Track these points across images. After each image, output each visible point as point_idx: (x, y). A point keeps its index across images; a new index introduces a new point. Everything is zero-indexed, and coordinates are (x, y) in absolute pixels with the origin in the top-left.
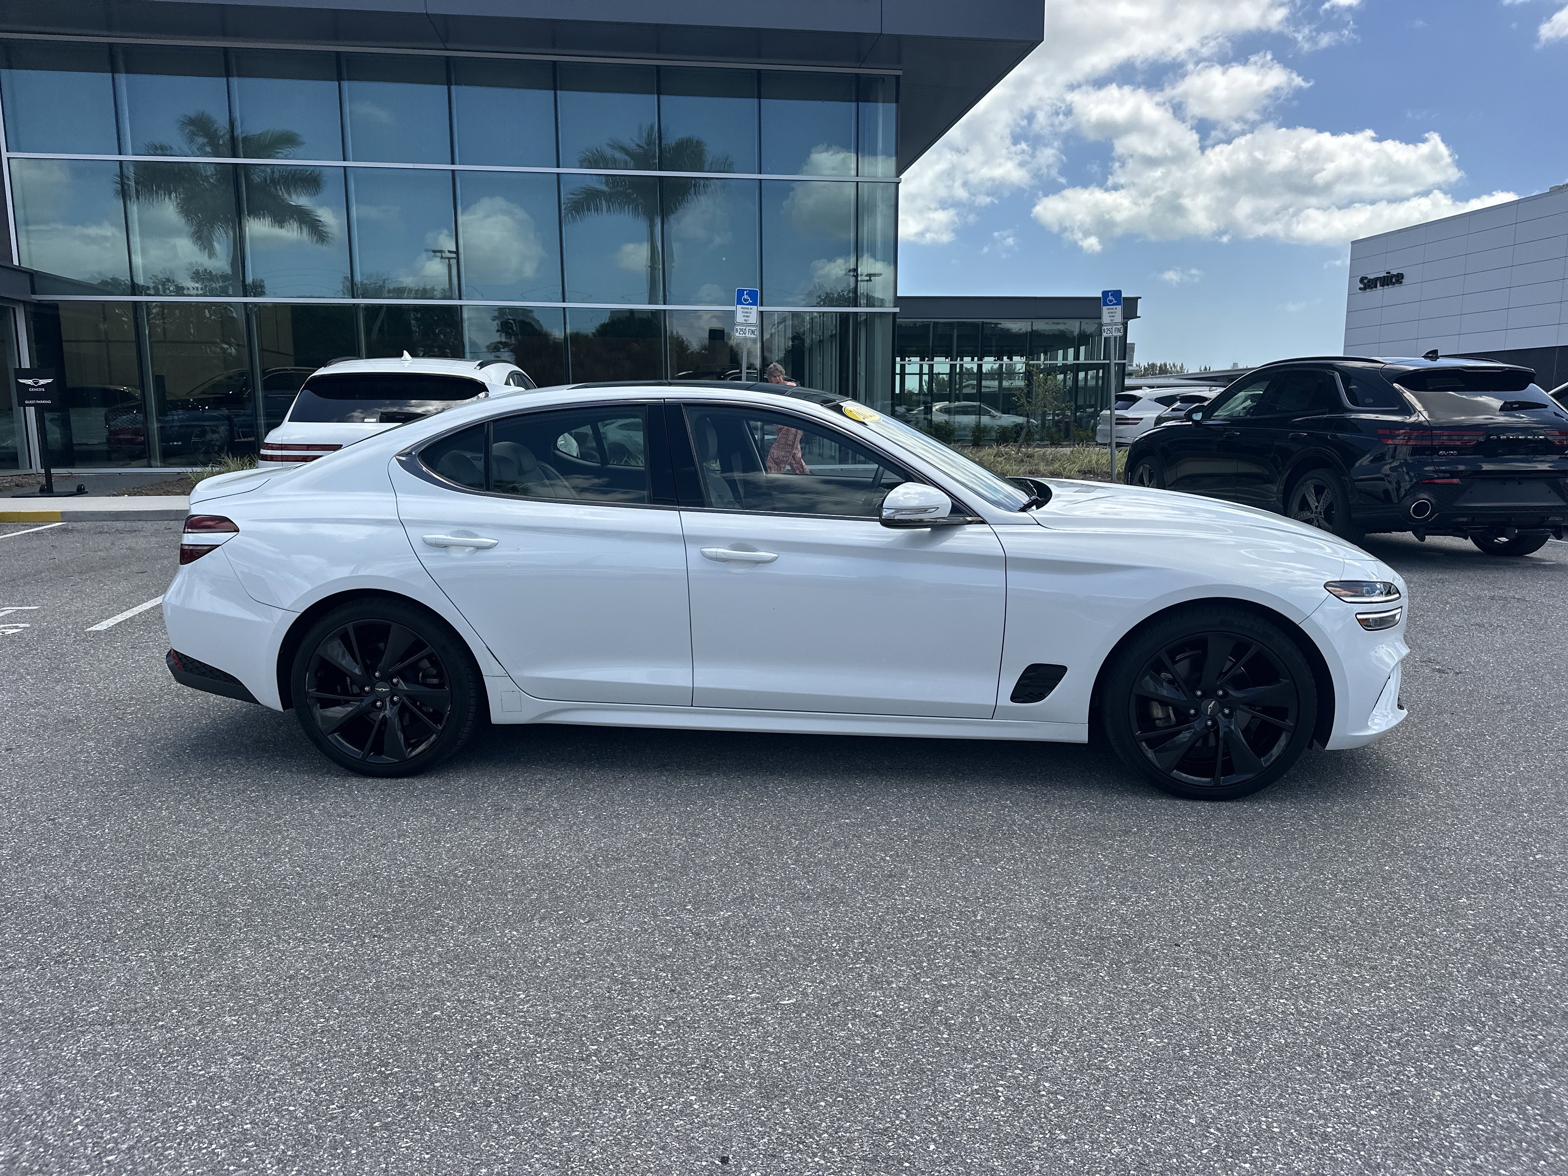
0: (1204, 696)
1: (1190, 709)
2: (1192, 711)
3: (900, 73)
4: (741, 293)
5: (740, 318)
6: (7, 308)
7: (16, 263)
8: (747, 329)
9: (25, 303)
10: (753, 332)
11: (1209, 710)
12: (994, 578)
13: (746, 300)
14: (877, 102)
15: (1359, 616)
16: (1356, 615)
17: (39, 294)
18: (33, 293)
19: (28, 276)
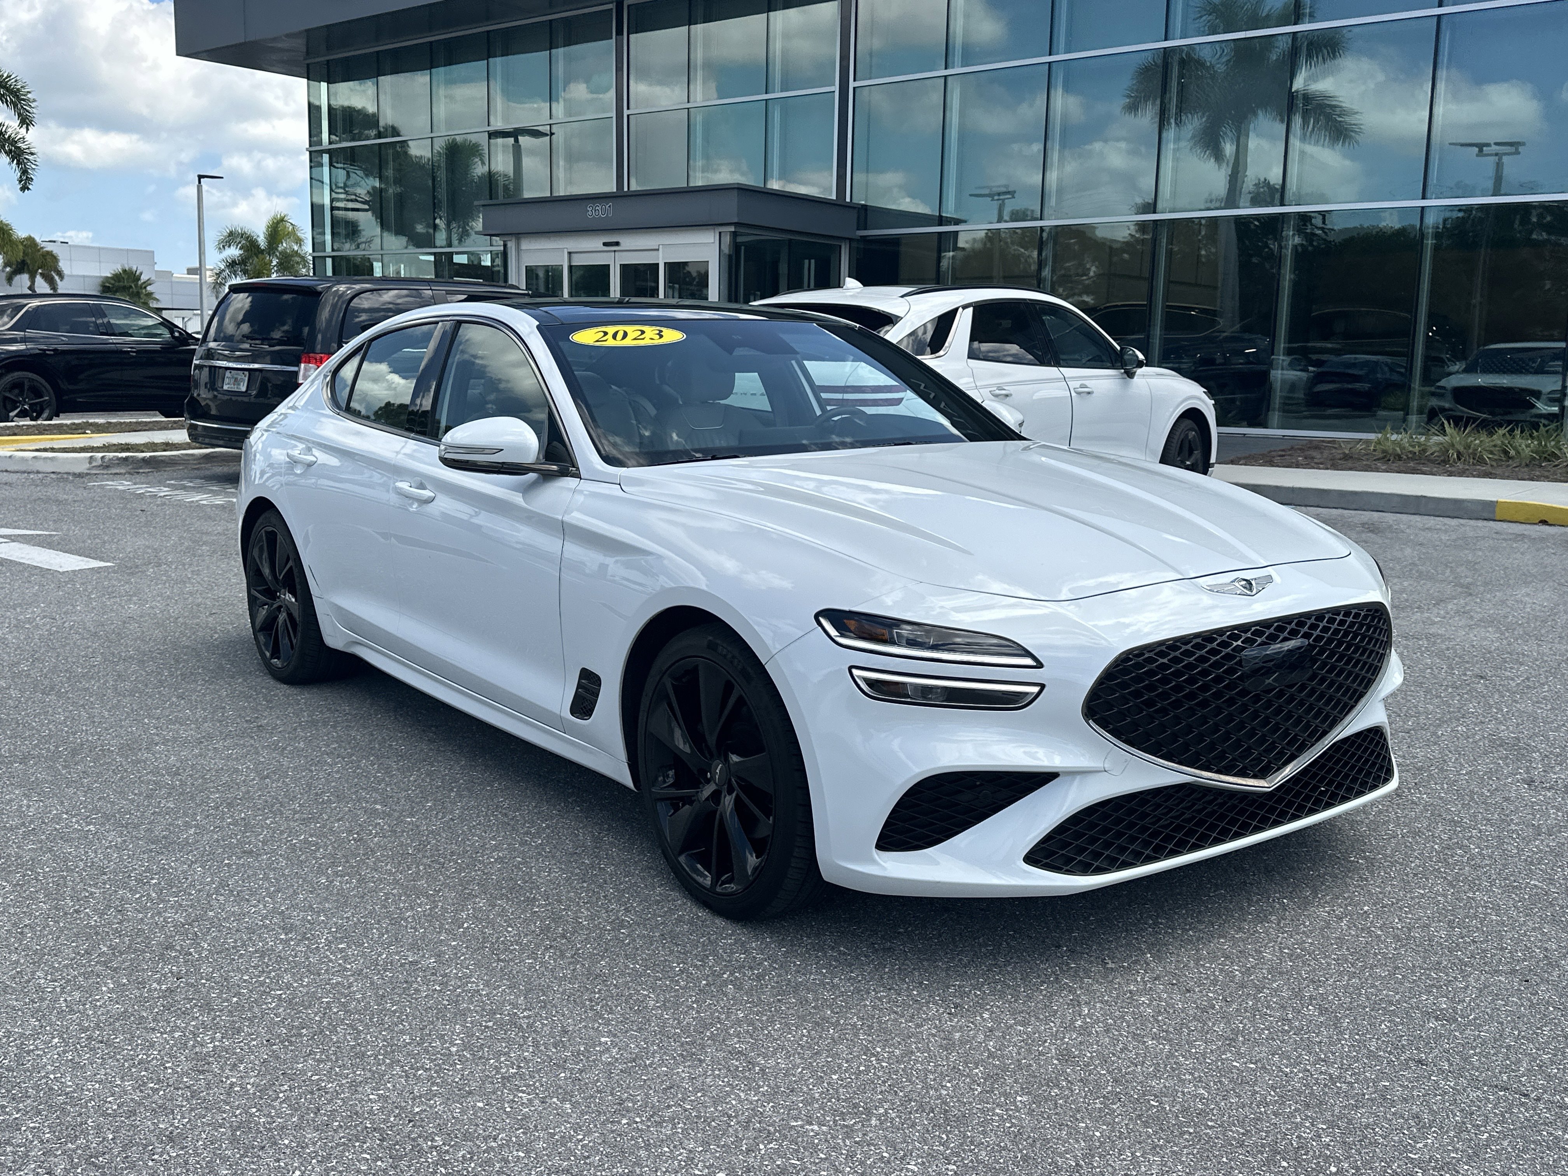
6: (832, 246)
7: (848, 200)
9: (853, 240)
12: (550, 544)
15: (856, 672)
16: (851, 668)
17: (865, 229)
18: (858, 229)
19: (856, 211)
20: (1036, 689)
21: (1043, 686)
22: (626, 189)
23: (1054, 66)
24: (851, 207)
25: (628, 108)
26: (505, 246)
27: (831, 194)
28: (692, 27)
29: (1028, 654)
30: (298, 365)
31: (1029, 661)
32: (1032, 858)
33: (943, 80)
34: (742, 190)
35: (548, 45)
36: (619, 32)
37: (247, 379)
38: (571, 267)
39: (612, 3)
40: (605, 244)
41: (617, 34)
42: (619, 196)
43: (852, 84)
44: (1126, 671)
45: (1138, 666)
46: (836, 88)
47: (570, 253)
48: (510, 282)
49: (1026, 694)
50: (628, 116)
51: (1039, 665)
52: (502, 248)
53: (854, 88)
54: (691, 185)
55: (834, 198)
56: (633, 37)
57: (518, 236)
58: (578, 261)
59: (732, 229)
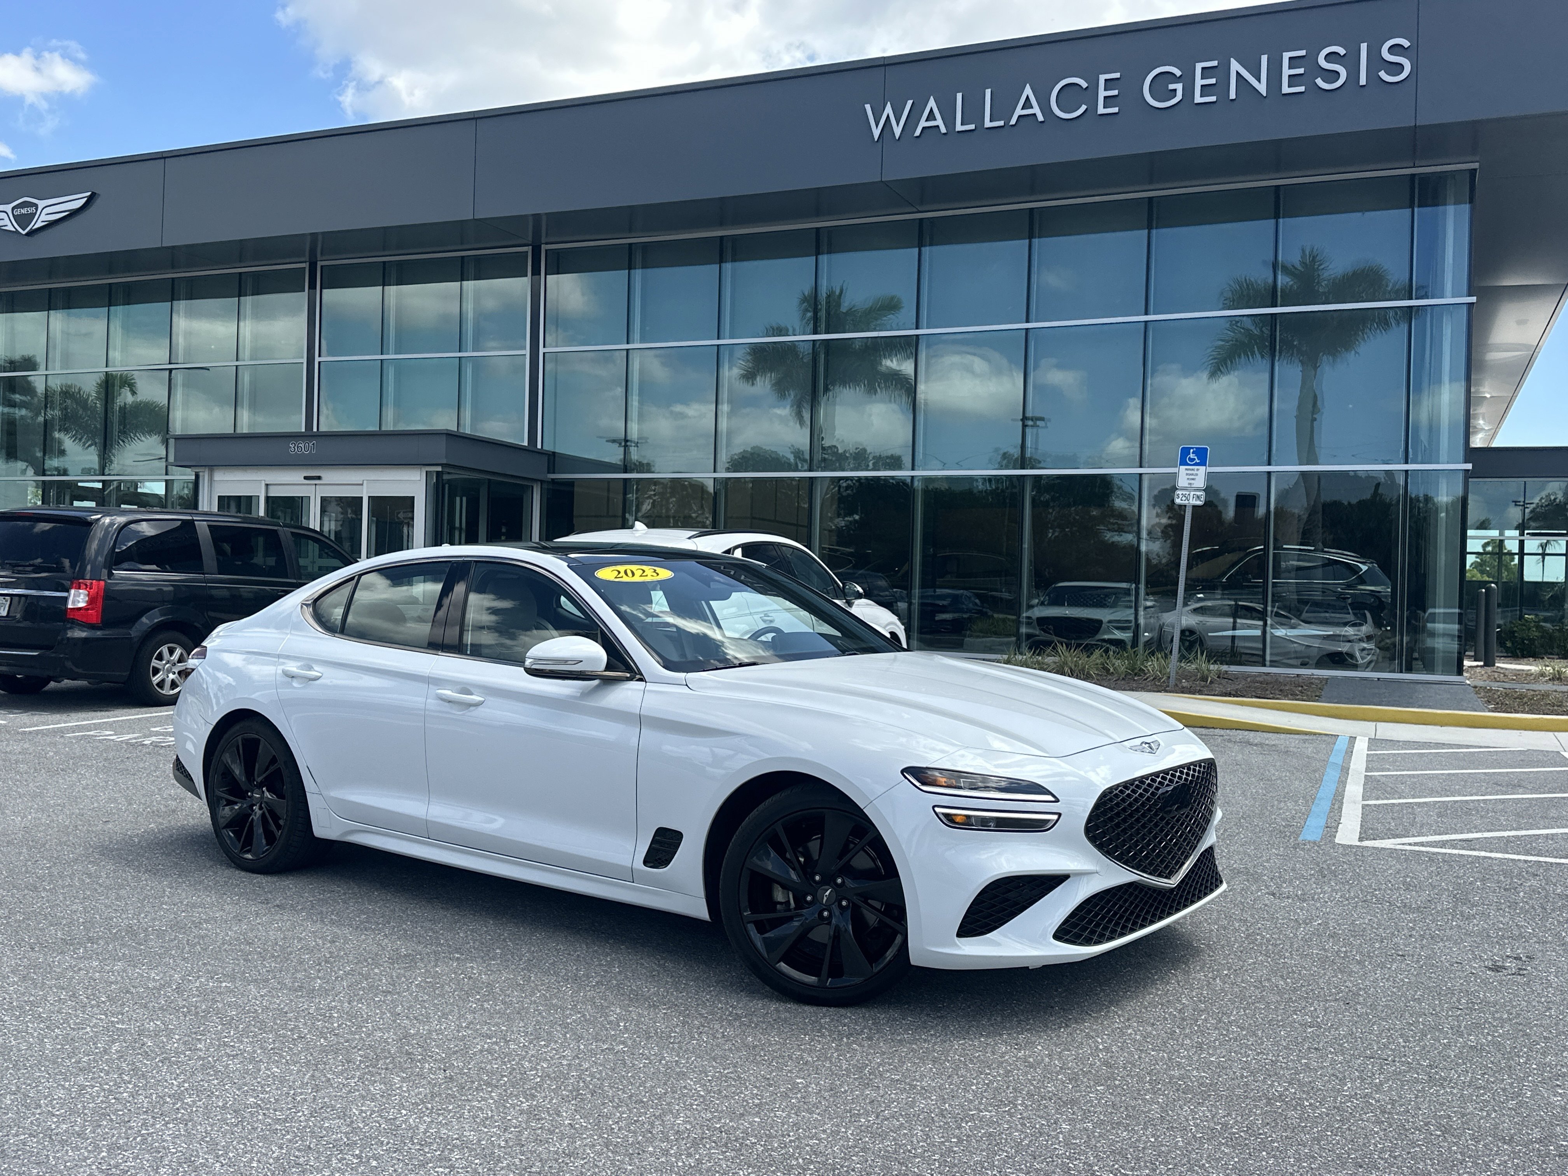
0: (823, 882)
1: (807, 894)
2: (809, 898)
3: (1476, 165)
4: (1185, 451)
5: (1182, 482)
6: (528, 486)
7: (539, 446)
8: (1192, 493)
9: (542, 482)
10: (1198, 497)
11: (825, 898)
12: (630, 735)
13: (1192, 460)
14: (1445, 204)
15: (937, 810)
16: (934, 807)
17: (554, 473)
18: (549, 473)
19: (546, 458)
20: (1055, 817)
21: (1060, 815)
22: (315, 429)
23: (722, 348)
24: (542, 453)
25: (320, 356)
26: (197, 476)
27: (523, 441)
28: (386, 288)
29: (1048, 792)
30: (68, 591)
31: (1050, 798)
32: (1058, 936)
33: (625, 352)
34: (449, 435)
35: (237, 293)
36: (312, 286)
37: (8, 603)
38: (268, 498)
39: (305, 262)
40: (306, 478)
41: (309, 288)
42: (309, 435)
43: (542, 350)
44: (1105, 803)
45: (1111, 800)
46: (527, 352)
47: (267, 485)
48: (200, 509)
49: (1048, 821)
50: (319, 363)
51: (1057, 801)
52: (194, 477)
53: (544, 353)
54: (383, 429)
55: (526, 444)
56: (324, 291)
57: (212, 468)
58: (274, 492)
59: (439, 469)
